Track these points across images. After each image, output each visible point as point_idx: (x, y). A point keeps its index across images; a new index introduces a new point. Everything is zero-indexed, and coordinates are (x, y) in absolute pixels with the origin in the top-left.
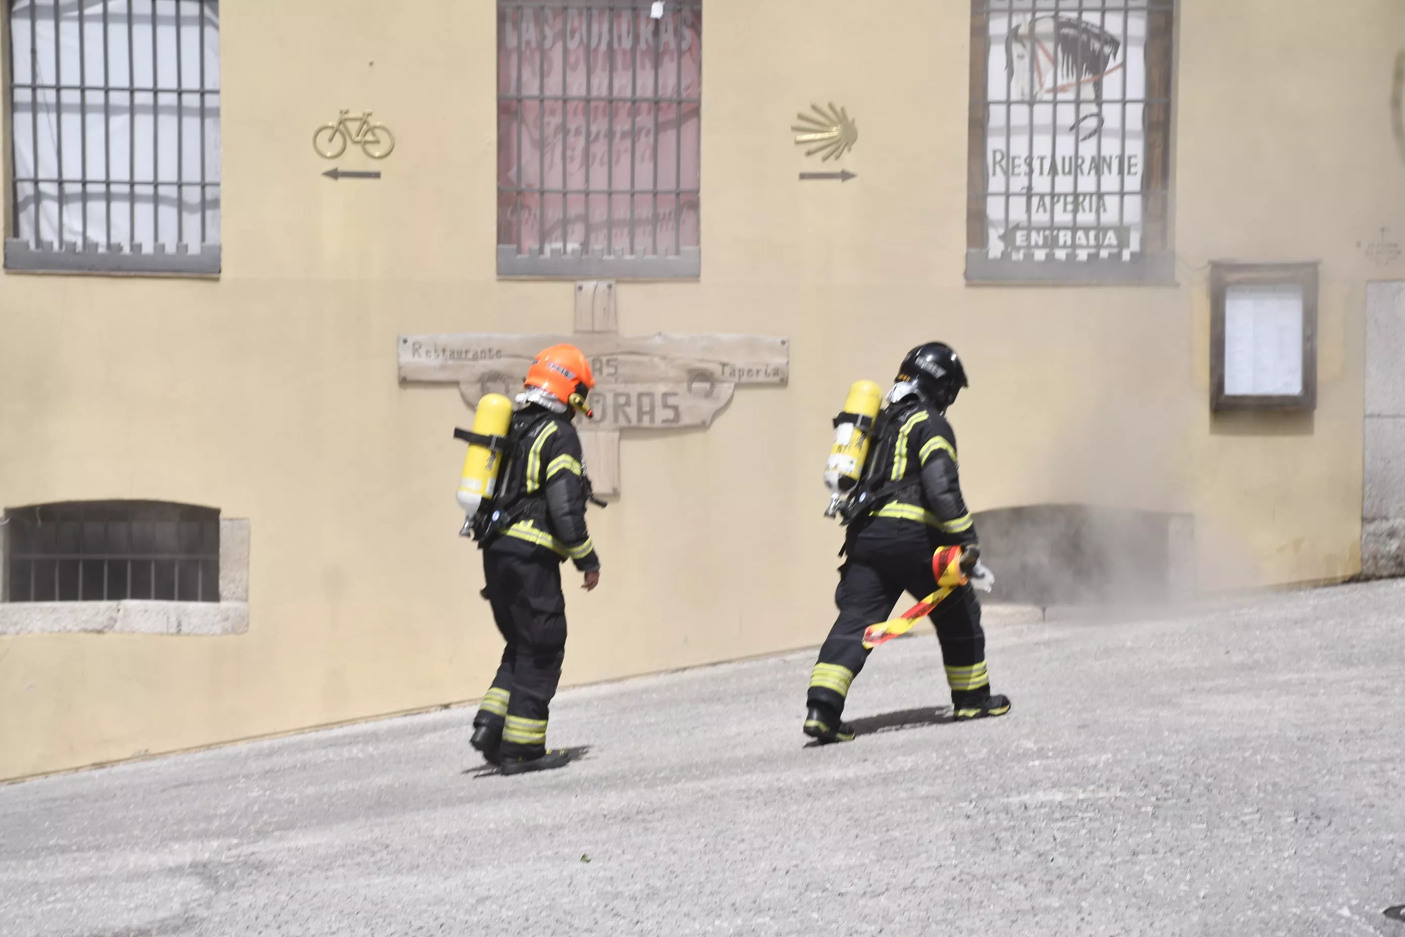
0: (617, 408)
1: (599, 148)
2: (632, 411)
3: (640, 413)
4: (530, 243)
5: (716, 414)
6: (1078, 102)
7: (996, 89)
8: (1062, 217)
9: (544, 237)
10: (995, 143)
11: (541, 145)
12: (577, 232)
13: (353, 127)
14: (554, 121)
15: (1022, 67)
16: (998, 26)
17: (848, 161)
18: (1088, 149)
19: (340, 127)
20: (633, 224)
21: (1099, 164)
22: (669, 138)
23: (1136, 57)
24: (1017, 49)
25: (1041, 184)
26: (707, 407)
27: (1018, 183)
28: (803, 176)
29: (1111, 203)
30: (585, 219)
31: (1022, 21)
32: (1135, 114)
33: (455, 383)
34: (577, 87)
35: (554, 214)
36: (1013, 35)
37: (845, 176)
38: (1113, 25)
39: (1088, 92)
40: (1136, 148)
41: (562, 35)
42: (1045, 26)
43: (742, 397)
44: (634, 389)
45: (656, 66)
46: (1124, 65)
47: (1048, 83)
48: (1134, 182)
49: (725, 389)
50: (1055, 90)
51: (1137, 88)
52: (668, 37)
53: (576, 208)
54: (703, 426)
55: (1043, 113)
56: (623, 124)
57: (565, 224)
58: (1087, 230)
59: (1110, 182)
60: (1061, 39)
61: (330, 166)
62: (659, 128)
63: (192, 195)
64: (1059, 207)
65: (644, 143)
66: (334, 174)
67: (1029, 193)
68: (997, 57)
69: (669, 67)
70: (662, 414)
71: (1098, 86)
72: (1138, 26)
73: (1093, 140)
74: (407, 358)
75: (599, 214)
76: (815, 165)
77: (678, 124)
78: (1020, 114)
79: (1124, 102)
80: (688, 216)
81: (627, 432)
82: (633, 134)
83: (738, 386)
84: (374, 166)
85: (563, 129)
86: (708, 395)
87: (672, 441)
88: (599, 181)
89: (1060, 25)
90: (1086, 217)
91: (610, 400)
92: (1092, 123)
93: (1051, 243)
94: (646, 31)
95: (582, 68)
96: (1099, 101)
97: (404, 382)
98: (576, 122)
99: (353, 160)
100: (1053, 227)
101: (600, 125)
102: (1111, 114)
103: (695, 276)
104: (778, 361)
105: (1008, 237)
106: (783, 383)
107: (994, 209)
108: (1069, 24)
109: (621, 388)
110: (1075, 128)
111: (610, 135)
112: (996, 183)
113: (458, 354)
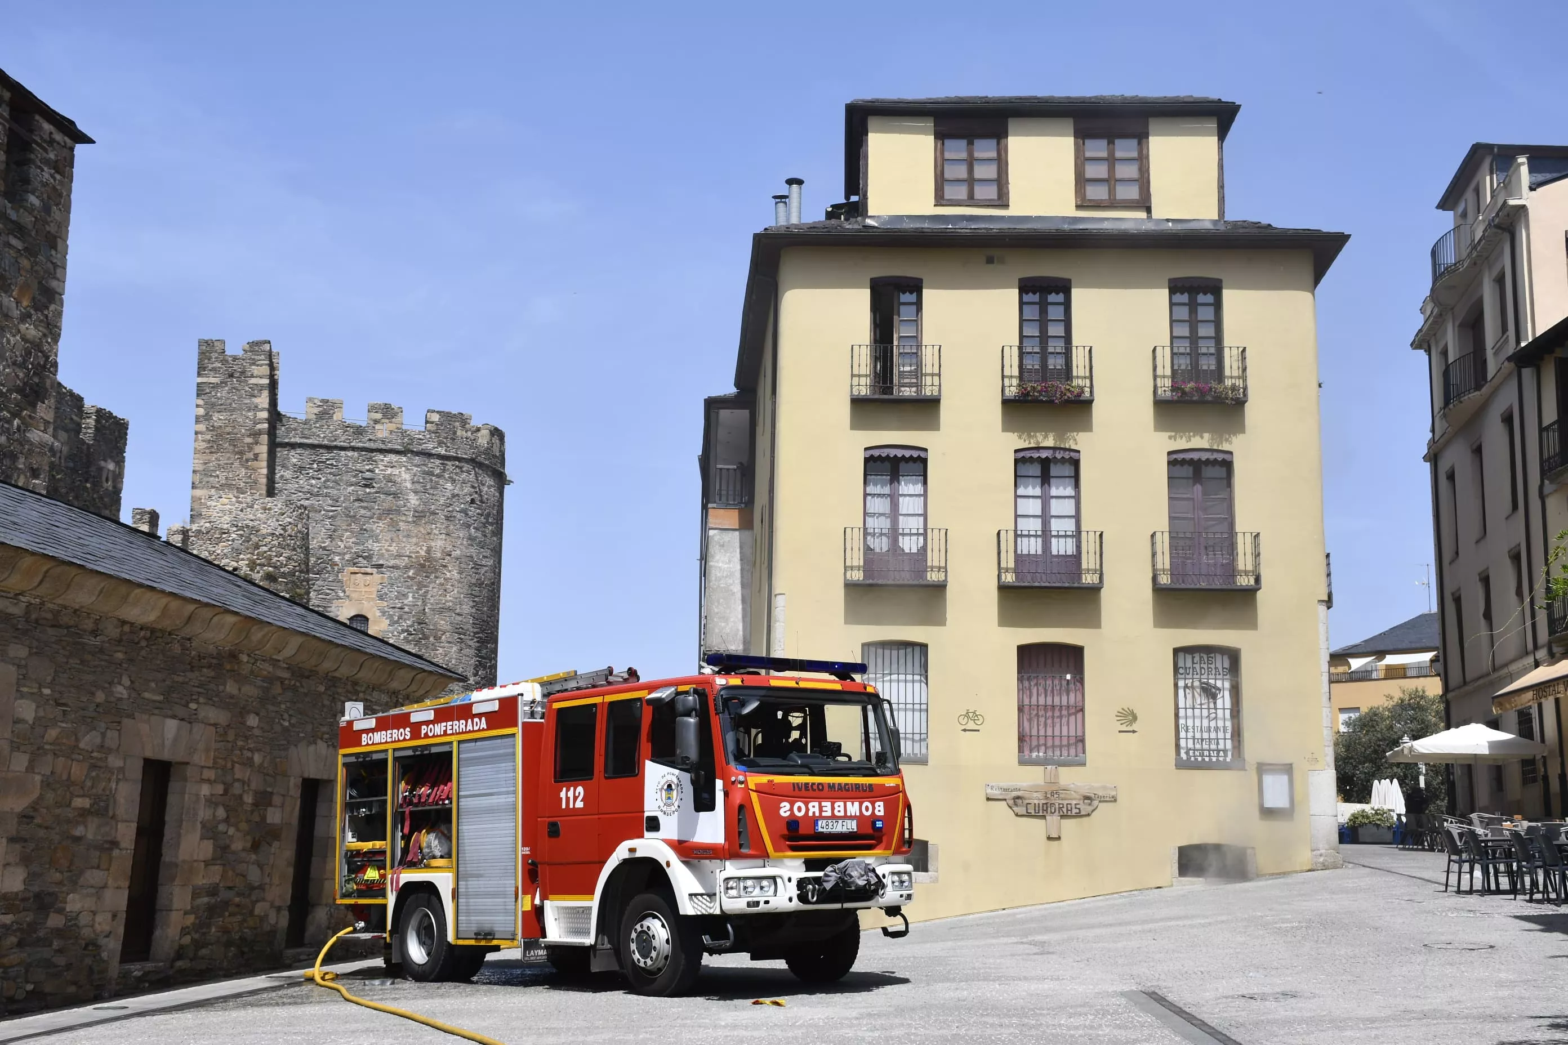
0: (1060, 808)
1: (1049, 721)
2: (1065, 810)
3: (1067, 810)
4: (1027, 752)
5: (1093, 811)
6: (1209, 709)
7: (1181, 704)
8: (1205, 747)
9: (1031, 751)
10: (1182, 721)
11: (1030, 720)
12: (1043, 748)
13: (971, 715)
14: (1035, 712)
15: (1189, 696)
16: (1181, 683)
17: (1134, 727)
18: (1213, 724)
19: (967, 715)
20: (1061, 747)
21: (1217, 729)
22: (1072, 719)
23: (1227, 694)
24: (1187, 691)
25: (1198, 735)
26: (1090, 809)
27: (1190, 735)
28: (1120, 732)
29: (1221, 742)
30: (1045, 745)
31: (1189, 682)
32: (1228, 713)
33: (1005, 800)
34: (1042, 701)
35: (1034, 743)
36: (1186, 687)
37: (1134, 732)
38: (1219, 684)
39: (1212, 705)
40: (1228, 724)
41: (1036, 684)
42: (1197, 684)
43: (1101, 804)
44: (1065, 802)
45: (1068, 695)
46: (1223, 696)
47: (1199, 702)
48: (1228, 736)
49: (1096, 803)
50: (1201, 704)
51: (1228, 705)
52: (1072, 686)
53: (1042, 741)
54: (1089, 815)
55: (1197, 712)
56: (1057, 713)
57: (1038, 746)
58: (1213, 751)
59: (1221, 735)
60: (1202, 688)
61: (963, 727)
62: (1069, 715)
63: (917, 737)
64: (1204, 743)
65: (1064, 720)
66: (965, 730)
67: (1194, 738)
68: (1181, 692)
69: (1072, 695)
70: (1075, 811)
71: (1215, 703)
72: (1227, 685)
73: (1214, 721)
74: (989, 791)
75: (1050, 743)
76: (1124, 728)
77: (1075, 714)
78: (1190, 712)
79: (1224, 709)
80: (1080, 745)
81: (1062, 817)
82: (1061, 717)
83: (1100, 802)
84: (977, 728)
85: (1037, 715)
86: (1090, 804)
87: (1078, 820)
88: (1049, 733)
89: (1201, 683)
90: (1213, 747)
91: (1057, 806)
92: (1213, 715)
93: (1202, 755)
94: (1064, 683)
95: (1043, 696)
96: (1216, 708)
97: (988, 799)
98: (1041, 713)
99: (971, 725)
100: (1202, 750)
101: (1049, 714)
102: (1220, 713)
103: (1084, 764)
104: (1113, 793)
105: (1187, 753)
106: (1115, 801)
107: (1183, 743)
108: (1204, 683)
109: (1061, 802)
110: (1208, 716)
111: (1053, 717)
112: (1183, 734)
113: (1006, 790)
